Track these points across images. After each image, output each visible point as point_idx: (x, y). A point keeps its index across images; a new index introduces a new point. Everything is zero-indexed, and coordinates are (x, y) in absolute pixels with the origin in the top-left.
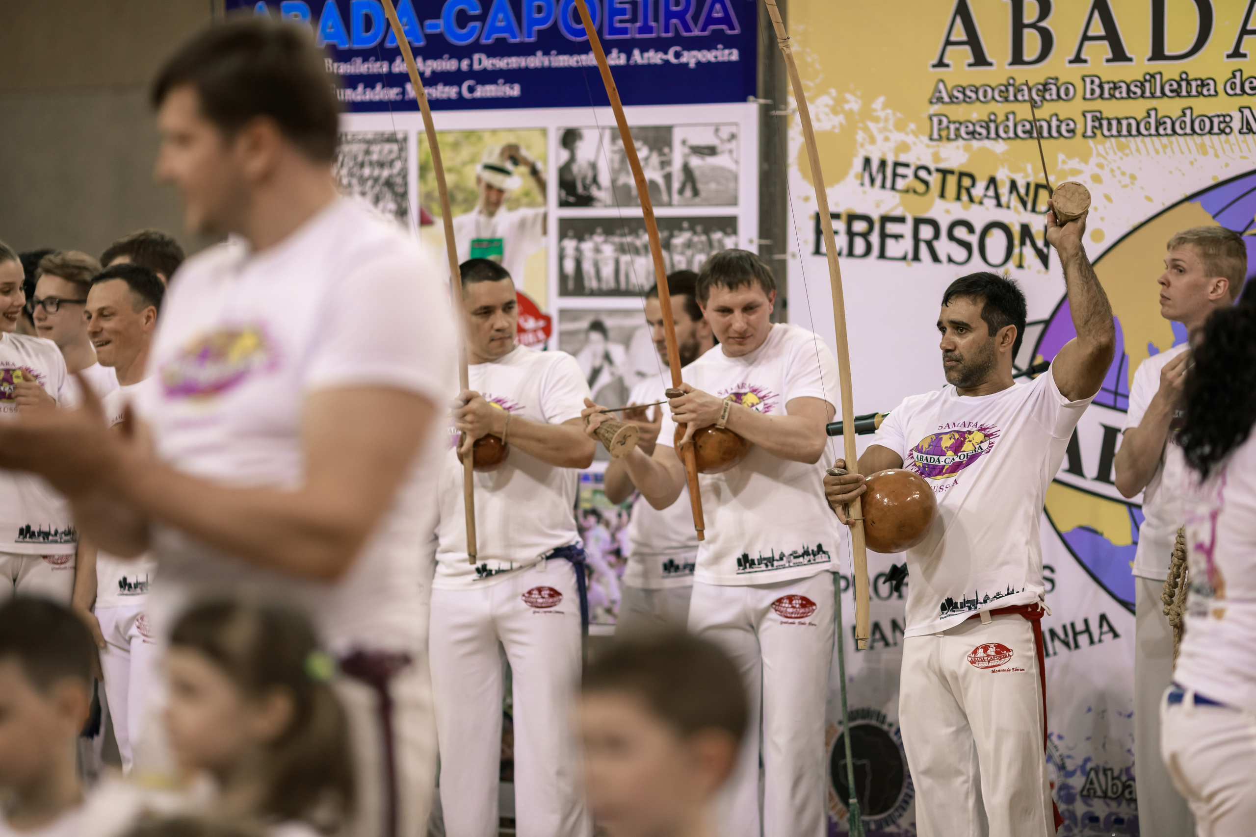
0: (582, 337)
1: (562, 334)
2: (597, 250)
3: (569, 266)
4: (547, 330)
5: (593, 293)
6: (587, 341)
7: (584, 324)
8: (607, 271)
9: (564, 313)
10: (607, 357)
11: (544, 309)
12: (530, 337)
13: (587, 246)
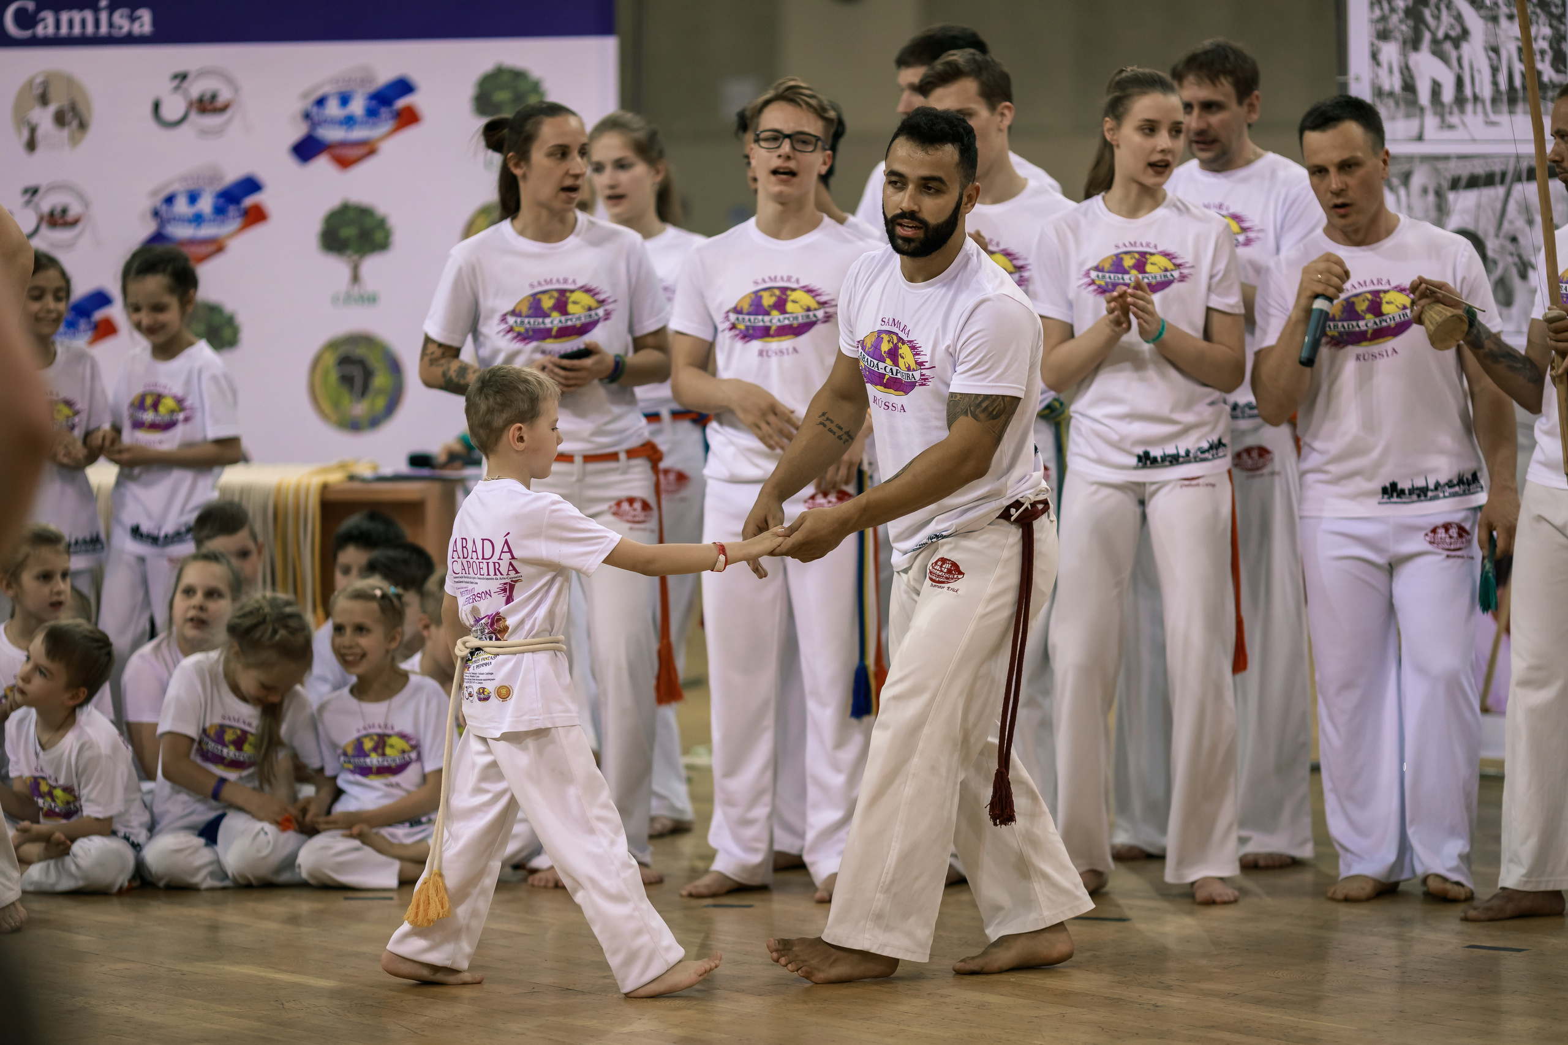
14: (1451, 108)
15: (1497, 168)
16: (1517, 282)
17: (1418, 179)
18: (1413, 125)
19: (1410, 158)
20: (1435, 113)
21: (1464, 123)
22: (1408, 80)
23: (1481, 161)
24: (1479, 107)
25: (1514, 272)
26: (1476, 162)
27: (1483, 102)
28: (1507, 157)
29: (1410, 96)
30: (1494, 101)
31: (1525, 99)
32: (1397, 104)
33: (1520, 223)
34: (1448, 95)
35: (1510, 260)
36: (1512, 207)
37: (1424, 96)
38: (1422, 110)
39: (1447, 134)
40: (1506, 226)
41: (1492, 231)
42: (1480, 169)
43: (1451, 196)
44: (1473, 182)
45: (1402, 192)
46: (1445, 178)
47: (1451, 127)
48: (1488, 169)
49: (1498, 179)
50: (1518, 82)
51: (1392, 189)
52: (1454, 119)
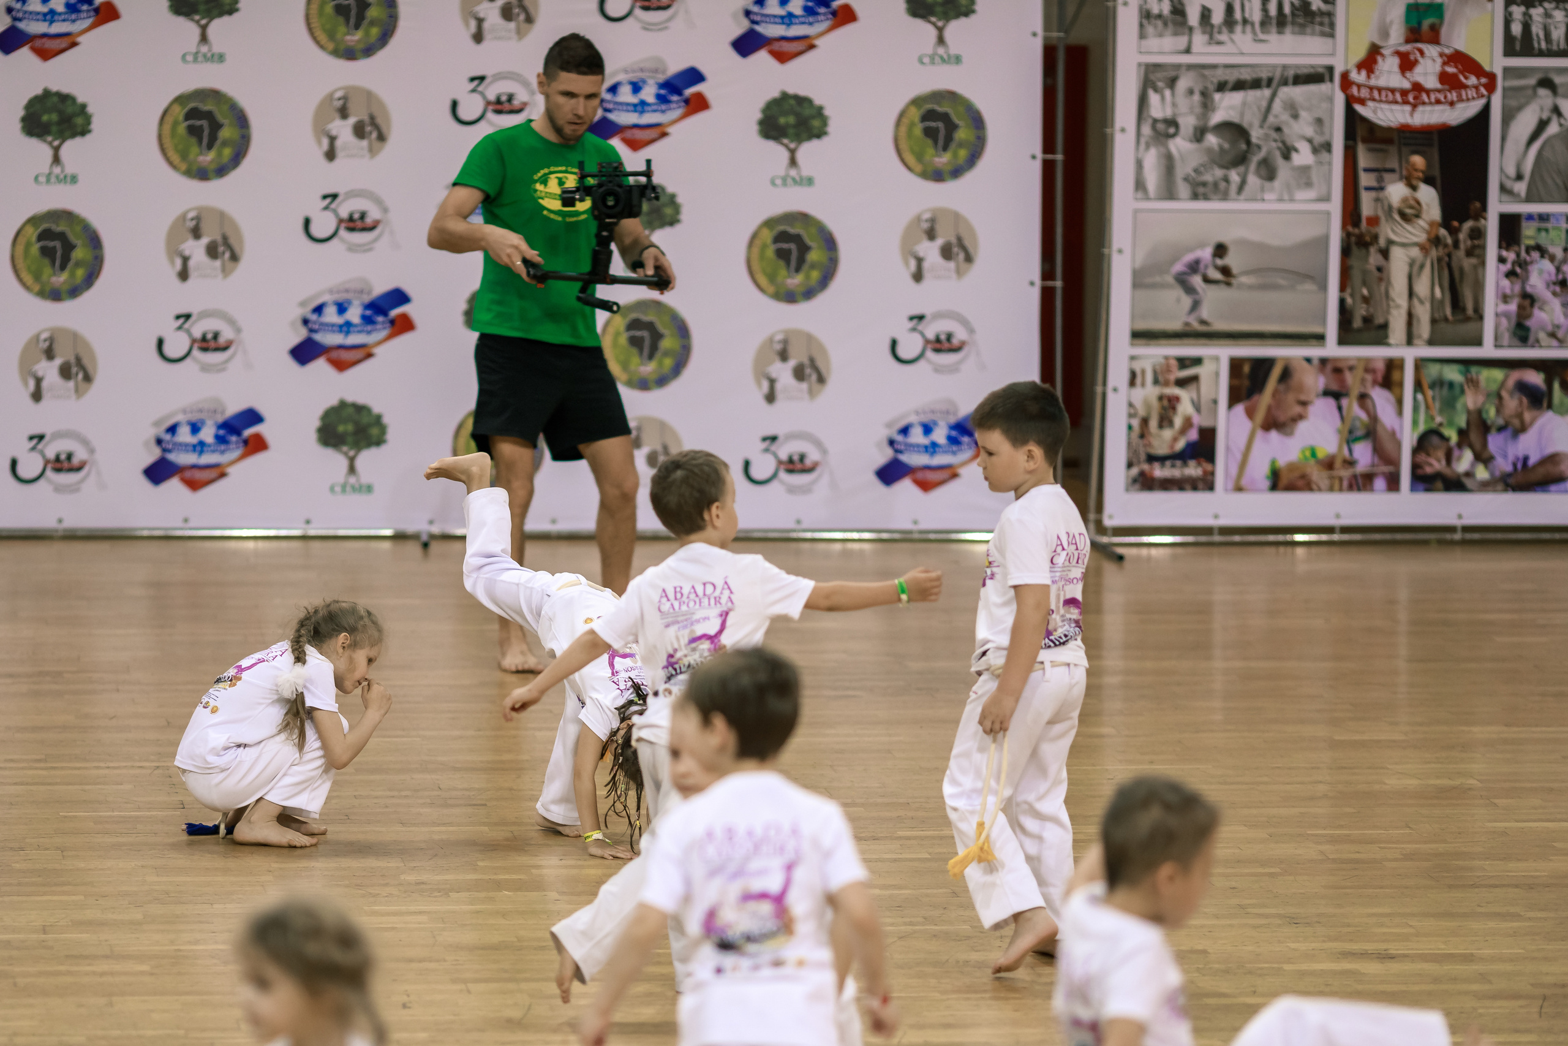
0: (1530, 92)
1: (1505, 89)
2: (1547, 15)
3: (1516, 29)
4: (1491, 87)
5: (1541, 54)
6: (1535, 94)
7: (1532, 81)
8: (1558, 34)
9: (1507, 71)
10: (1556, 111)
11: (1487, 68)
12: (1472, 93)
13: (1537, 13)
14: (1220, 28)
15: (1264, 75)
16: (1280, 162)
17: (1182, 84)
18: (1182, 41)
19: (1178, 67)
20: (1204, 33)
21: (1232, 41)
22: (1179, 6)
23: (1249, 70)
24: (1248, 28)
25: (1278, 154)
26: (1243, 70)
27: (1253, 24)
28: (1274, 66)
29: (1179, 18)
30: (1263, 24)
31: (1293, 23)
32: (1165, 24)
33: (1285, 117)
34: (1217, 18)
35: (1274, 145)
36: (1277, 105)
37: (1193, 17)
38: (1191, 29)
39: (1215, 49)
40: (1271, 119)
41: (1256, 123)
42: (1246, 75)
43: (1217, 96)
44: (1239, 86)
45: (1167, 93)
46: (1212, 82)
47: (1219, 43)
48: (1254, 76)
49: (1264, 83)
50: (1287, 10)
51: (1156, 90)
52: (1224, 37)
